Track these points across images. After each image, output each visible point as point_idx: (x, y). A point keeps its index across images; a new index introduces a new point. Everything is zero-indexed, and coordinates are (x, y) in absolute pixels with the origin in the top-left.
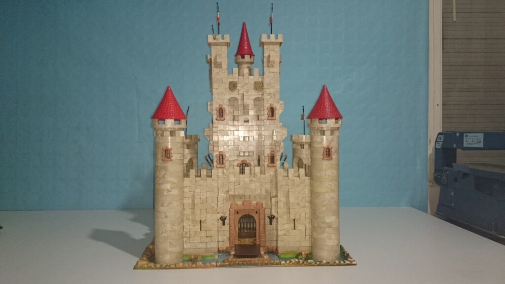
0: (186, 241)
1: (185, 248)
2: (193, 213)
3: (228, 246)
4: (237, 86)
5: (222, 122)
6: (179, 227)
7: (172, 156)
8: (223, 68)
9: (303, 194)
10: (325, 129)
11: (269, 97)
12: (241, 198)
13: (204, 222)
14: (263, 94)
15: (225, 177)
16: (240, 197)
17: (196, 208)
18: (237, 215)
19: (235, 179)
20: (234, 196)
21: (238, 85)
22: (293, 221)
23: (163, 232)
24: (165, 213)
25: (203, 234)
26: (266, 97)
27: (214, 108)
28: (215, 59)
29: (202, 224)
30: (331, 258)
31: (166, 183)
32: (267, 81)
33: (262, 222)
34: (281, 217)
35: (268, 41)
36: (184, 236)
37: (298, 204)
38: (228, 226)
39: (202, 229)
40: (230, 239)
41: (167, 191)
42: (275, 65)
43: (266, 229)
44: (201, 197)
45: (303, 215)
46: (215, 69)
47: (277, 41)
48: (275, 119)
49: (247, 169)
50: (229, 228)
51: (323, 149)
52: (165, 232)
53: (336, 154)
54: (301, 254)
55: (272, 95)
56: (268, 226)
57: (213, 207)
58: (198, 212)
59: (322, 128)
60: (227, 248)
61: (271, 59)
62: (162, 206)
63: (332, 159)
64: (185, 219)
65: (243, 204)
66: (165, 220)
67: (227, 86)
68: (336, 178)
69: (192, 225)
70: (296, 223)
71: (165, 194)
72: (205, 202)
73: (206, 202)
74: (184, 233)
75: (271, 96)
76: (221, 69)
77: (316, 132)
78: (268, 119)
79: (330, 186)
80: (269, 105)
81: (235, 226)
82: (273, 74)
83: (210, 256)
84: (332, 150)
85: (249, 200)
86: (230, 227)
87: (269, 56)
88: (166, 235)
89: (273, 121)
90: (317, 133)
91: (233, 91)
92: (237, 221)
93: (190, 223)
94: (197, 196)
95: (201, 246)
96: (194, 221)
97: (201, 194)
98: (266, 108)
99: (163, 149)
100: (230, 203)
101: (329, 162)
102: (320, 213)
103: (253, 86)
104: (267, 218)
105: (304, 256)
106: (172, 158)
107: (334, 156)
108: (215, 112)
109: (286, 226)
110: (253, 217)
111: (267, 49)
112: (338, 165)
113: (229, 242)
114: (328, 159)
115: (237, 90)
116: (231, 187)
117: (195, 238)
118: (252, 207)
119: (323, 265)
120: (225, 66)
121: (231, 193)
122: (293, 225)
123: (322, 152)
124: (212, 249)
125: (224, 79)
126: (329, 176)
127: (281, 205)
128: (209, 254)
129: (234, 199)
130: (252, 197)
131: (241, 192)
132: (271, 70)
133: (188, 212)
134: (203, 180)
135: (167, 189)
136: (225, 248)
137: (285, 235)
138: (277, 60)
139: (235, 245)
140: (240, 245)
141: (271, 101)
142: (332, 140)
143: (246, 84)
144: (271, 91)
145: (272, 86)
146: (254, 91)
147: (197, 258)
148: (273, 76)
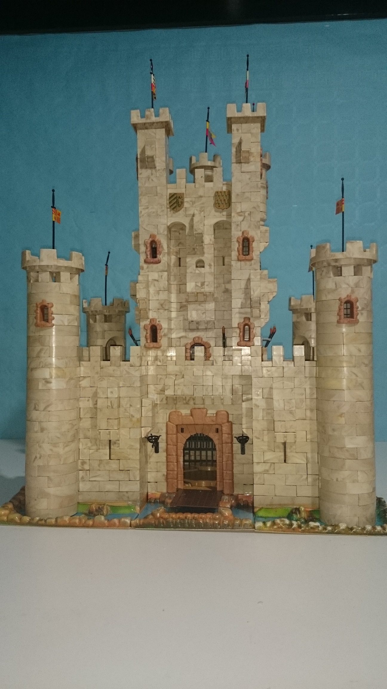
0: (83, 478)
1: (81, 490)
2: (94, 426)
3: (165, 491)
4: (182, 203)
5: (155, 266)
6: (67, 449)
7: (54, 318)
8: (157, 168)
9: (302, 394)
10: (342, 263)
11: (241, 218)
12: (187, 403)
13: (115, 443)
14: (229, 215)
15: (159, 363)
16: (186, 400)
17: (100, 415)
18: (180, 435)
19: (177, 368)
20: (174, 400)
21: (185, 200)
22: (282, 446)
23: (36, 457)
24: (40, 422)
25: (114, 465)
26: (236, 218)
27: (141, 242)
28: (143, 151)
29: (112, 447)
30: (356, 519)
31: (42, 367)
32: (236, 189)
33: (226, 448)
34: (258, 438)
35: (239, 115)
36: (80, 468)
37: (291, 412)
38: (165, 454)
39: (112, 457)
40: (167, 478)
41: (44, 381)
42: (252, 159)
43: (235, 461)
44: (109, 395)
45: (301, 435)
46: (144, 171)
47: (255, 114)
48: (252, 259)
49: (199, 351)
50: (167, 458)
51: (338, 302)
52: (40, 458)
53: (365, 313)
54: (297, 510)
55: (246, 214)
56: (238, 456)
57: (133, 416)
58: (103, 424)
59: (336, 260)
60: (162, 495)
61: (244, 148)
62: (35, 409)
63: (357, 322)
64: (81, 436)
65: (192, 415)
66: (39, 435)
67: (165, 201)
68: (366, 362)
69: (95, 447)
70: (288, 450)
71: (40, 387)
72: (115, 406)
73: (119, 406)
74: (80, 461)
75: (245, 217)
76: (154, 170)
77: (325, 270)
78: (239, 260)
79: (354, 377)
80: (240, 234)
81: (177, 455)
82: (248, 176)
83: (125, 507)
84: (358, 304)
85: (202, 406)
86: (168, 455)
87: (240, 143)
88: (41, 464)
89: (248, 263)
90: (328, 272)
91: (177, 211)
92: (181, 446)
93: (89, 444)
94: (101, 394)
95: (109, 487)
96: (96, 441)
97: (109, 390)
98: (234, 240)
99: (36, 304)
100: (168, 412)
101: (352, 329)
102: (334, 430)
103: (212, 201)
104: (235, 440)
105: (304, 515)
106: (54, 322)
107: (362, 318)
108: (143, 249)
109: (269, 456)
110: (211, 440)
111: (238, 130)
112: (370, 334)
113: (165, 483)
114: (349, 322)
115: (183, 209)
116: (170, 382)
117: (99, 473)
118: (208, 421)
119: (339, 533)
120: (160, 163)
121: (169, 392)
122: (283, 454)
123: (337, 309)
124: (130, 494)
125: (158, 188)
126: (351, 356)
127: (259, 414)
128: (125, 504)
129: (176, 404)
130: (208, 402)
131: (188, 392)
132: (245, 167)
133: (86, 423)
134: (115, 365)
135: (44, 379)
136: (158, 495)
137: (266, 472)
138: (256, 149)
139: (178, 490)
140: (185, 491)
141: (245, 226)
142: (357, 285)
143: (201, 197)
144: (244, 206)
145: (247, 198)
146: (214, 210)
147: (101, 509)
148: (249, 179)
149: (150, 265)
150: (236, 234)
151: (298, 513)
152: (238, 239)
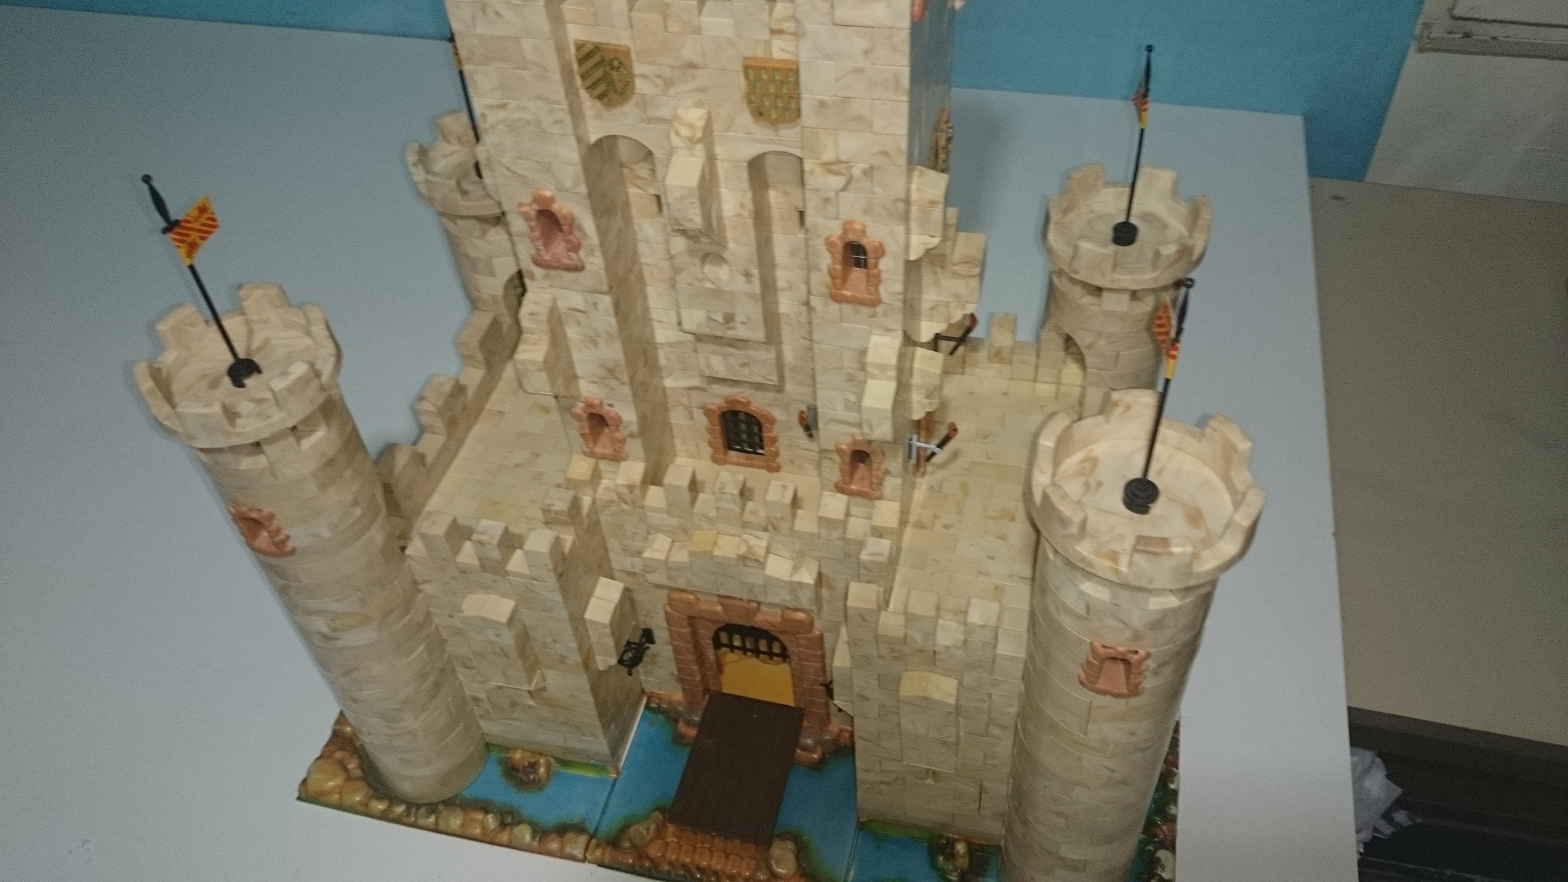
0: (482, 716)
1: (485, 730)
4: (629, 87)
5: (569, 276)
7: (287, 538)
9: (982, 701)
11: (837, 181)
15: (624, 507)
19: (673, 521)
21: (638, 68)
26: (819, 179)
27: (510, 206)
32: (816, 84)
40: (681, 680)
44: (494, 639)
48: (878, 303)
51: (1087, 646)
53: (1166, 669)
54: (950, 850)
63: (1137, 694)
67: (559, 90)
72: (513, 655)
75: (850, 180)
78: (833, 297)
79: (1106, 772)
80: (834, 229)
81: (698, 653)
82: (859, 42)
84: (1148, 663)
89: (864, 309)
91: (613, 106)
92: (706, 635)
98: (817, 240)
103: (736, 86)
105: (961, 862)
106: (290, 544)
107: (1153, 679)
110: (779, 641)
113: (680, 688)
115: (634, 99)
125: (527, 44)
126: (1105, 742)
128: (584, 761)
131: (703, 584)
135: (319, 632)
141: (850, 207)
142: (1153, 626)
143: (692, 66)
144: (849, 145)
145: (859, 118)
146: (746, 118)
147: (533, 766)
148: (866, 52)
149: (552, 273)
150: (823, 224)
151: (951, 856)
152: (830, 245)
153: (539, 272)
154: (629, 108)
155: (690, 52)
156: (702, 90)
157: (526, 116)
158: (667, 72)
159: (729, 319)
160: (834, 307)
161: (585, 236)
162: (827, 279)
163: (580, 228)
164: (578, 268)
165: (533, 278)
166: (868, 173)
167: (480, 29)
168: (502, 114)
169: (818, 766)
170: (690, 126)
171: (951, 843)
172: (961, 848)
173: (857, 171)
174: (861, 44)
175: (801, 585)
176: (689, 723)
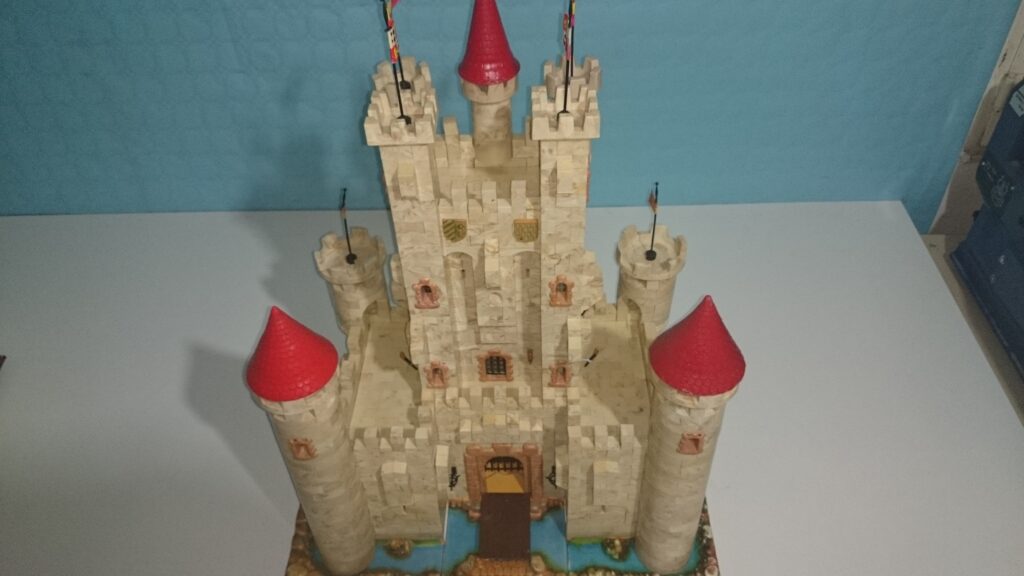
0: (377, 525)
1: (377, 532)
3: (467, 499)
4: (465, 234)
5: (432, 311)
7: (316, 450)
8: (421, 200)
14: (538, 246)
18: (480, 460)
21: (469, 227)
25: (411, 517)
26: (547, 258)
27: (408, 286)
34: (574, 496)
35: (555, 136)
40: (468, 489)
44: (397, 482)
46: (399, 203)
47: (581, 135)
48: (570, 305)
51: (680, 438)
53: (711, 441)
54: (612, 543)
60: (465, 504)
61: (561, 176)
63: (701, 451)
65: (494, 447)
67: (438, 239)
75: (560, 260)
76: (415, 203)
78: (551, 305)
80: (553, 279)
84: (705, 438)
86: (467, 477)
87: (555, 171)
89: (564, 308)
91: (456, 241)
92: (482, 463)
95: (408, 530)
98: (545, 283)
100: (464, 447)
101: (694, 457)
103: (511, 230)
106: (316, 453)
107: (706, 446)
108: (411, 293)
109: (586, 509)
110: (517, 460)
111: (551, 151)
113: (467, 493)
114: (690, 453)
115: (465, 239)
118: (514, 451)
123: (679, 441)
127: (576, 483)
130: (513, 445)
134: (397, 450)
137: (581, 518)
141: (560, 270)
142: (706, 423)
143: (493, 224)
144: (560, 248)
145: (565, 238)
146: (513, 240)
147: (403, 547)
148: (569, 216)
149: (424, 310)
150: (548, 278)
151: (613, 547)
152: (550, 284)
153: (417, 310)
154: (463, 242)
155: (492, 219)
156: (496, 232)
157: (422, 250)
158: (481, 227)
159: (500, 318)
160: (551, 309)
161: (442, 294)
162: (549, 298)
163: (440, 291)
164: (437, 307)
165: (414, 313)
166: (568, 257)
167: (406, 220)
168: (411, 251)
169: (541, 519)
170: (492, 247)
171: (612, 541)
172: (617, 542)
173: (563, 257)
174: (566, 213)
175: (537, 432)
176: (475, 511)
